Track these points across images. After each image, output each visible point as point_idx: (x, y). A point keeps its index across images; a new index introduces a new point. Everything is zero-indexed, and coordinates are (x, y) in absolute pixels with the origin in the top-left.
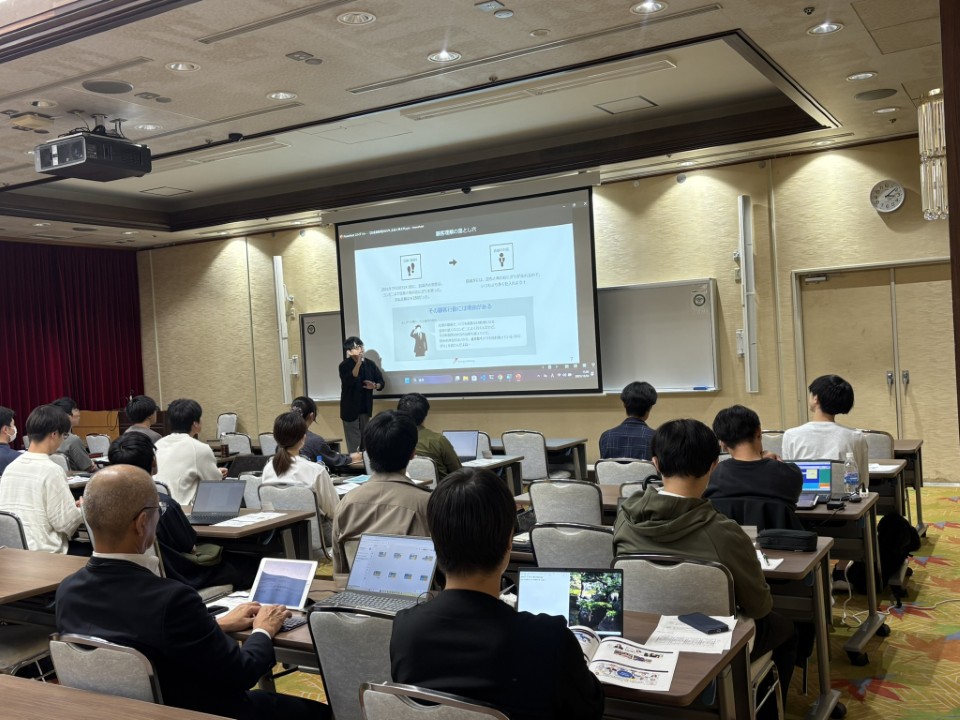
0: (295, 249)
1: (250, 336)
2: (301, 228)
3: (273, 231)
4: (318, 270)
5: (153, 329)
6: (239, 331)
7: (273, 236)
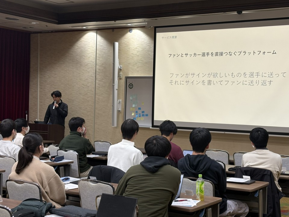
0: (125, 40)
1: (94, 86)
2: (130, 28)
3: (113, 29)
4: (138, 52)
5: (38, 78)
6: (88, 83)
7: (113, 31)
